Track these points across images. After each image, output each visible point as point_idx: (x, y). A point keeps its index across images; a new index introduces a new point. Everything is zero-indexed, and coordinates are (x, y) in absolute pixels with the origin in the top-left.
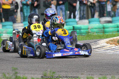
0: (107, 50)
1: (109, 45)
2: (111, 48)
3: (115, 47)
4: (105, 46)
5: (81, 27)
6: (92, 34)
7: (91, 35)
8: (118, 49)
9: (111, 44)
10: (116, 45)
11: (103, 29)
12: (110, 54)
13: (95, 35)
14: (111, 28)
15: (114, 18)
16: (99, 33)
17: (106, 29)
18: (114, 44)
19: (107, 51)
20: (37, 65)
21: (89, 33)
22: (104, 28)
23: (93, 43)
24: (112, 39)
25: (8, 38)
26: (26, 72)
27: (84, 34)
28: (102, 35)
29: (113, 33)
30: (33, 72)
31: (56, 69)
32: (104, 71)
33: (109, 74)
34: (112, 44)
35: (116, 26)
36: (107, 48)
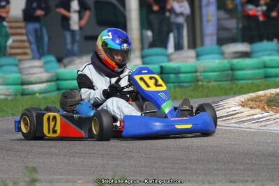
0: (243, 122)
1: (247, 111)
2: (251, 117)
3: (261, 116)
4: (238, 113)
5: (179, 67)
6: (205, 83)
7: (202, 86)
8: (269, 120)
9: (251, 108)
11: (230, 72)
12: (250, 132)
13: (213, 86)
14: (250, 69)
16: (220, 81)
19: (242, 125)
20: (81, 159)
21: (198, 81)
22: (232, 69)
24: (253, 95)
25: (9, 95)
26: (55, 177)
27: (186, 84)
28: (229, 87)
29: (255, 81)
30: (70, 177)
31: (126, 169)
32: (238, 171)
33: (249, 179)
34: (255, 108)
35: (261, 65)
36: (242, 117)
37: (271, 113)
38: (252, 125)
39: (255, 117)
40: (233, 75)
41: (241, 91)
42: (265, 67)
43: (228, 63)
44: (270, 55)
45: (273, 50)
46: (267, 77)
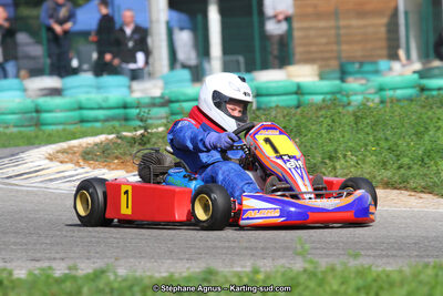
0: (51, 180)
1: (56, 166)
2: (61, 175)
3: (73, 173)
4: (43, 169)
9: (62, 162)
10: (77, 164)
11: (34, 115)
12: (60, 195)
13: (11, 133)
14: (61, 111)
15: (71, 81)
16: (22, 126)
17: (45, 116)
18: (71, 161)
19: (49, 185)
22: (37, 111)
23: (6, 160)
24: (64, 145)
28: (33, 134)
29: (68, 127)
34: (67, 162)
35: (76, 106)
36: (49, 174)
37: (87, 169)
38: (63, 185)
39: (66, 174)
40: (38, 118)
41: (50, 140)
42: (81, 108)
43: (33, 102)
44: (88, 93)
45: (91, 86)
46: (82, 121)
